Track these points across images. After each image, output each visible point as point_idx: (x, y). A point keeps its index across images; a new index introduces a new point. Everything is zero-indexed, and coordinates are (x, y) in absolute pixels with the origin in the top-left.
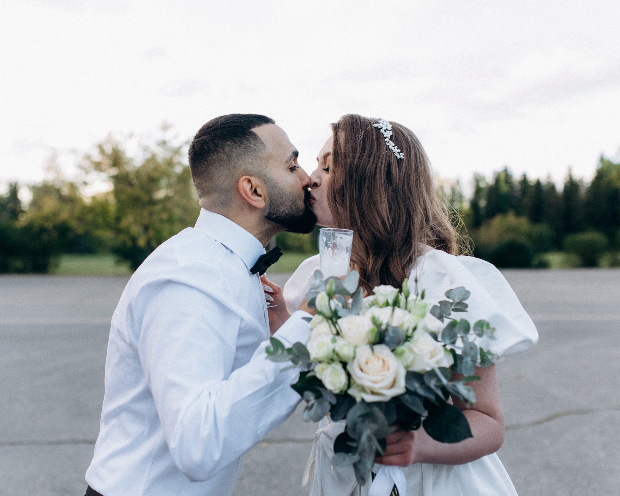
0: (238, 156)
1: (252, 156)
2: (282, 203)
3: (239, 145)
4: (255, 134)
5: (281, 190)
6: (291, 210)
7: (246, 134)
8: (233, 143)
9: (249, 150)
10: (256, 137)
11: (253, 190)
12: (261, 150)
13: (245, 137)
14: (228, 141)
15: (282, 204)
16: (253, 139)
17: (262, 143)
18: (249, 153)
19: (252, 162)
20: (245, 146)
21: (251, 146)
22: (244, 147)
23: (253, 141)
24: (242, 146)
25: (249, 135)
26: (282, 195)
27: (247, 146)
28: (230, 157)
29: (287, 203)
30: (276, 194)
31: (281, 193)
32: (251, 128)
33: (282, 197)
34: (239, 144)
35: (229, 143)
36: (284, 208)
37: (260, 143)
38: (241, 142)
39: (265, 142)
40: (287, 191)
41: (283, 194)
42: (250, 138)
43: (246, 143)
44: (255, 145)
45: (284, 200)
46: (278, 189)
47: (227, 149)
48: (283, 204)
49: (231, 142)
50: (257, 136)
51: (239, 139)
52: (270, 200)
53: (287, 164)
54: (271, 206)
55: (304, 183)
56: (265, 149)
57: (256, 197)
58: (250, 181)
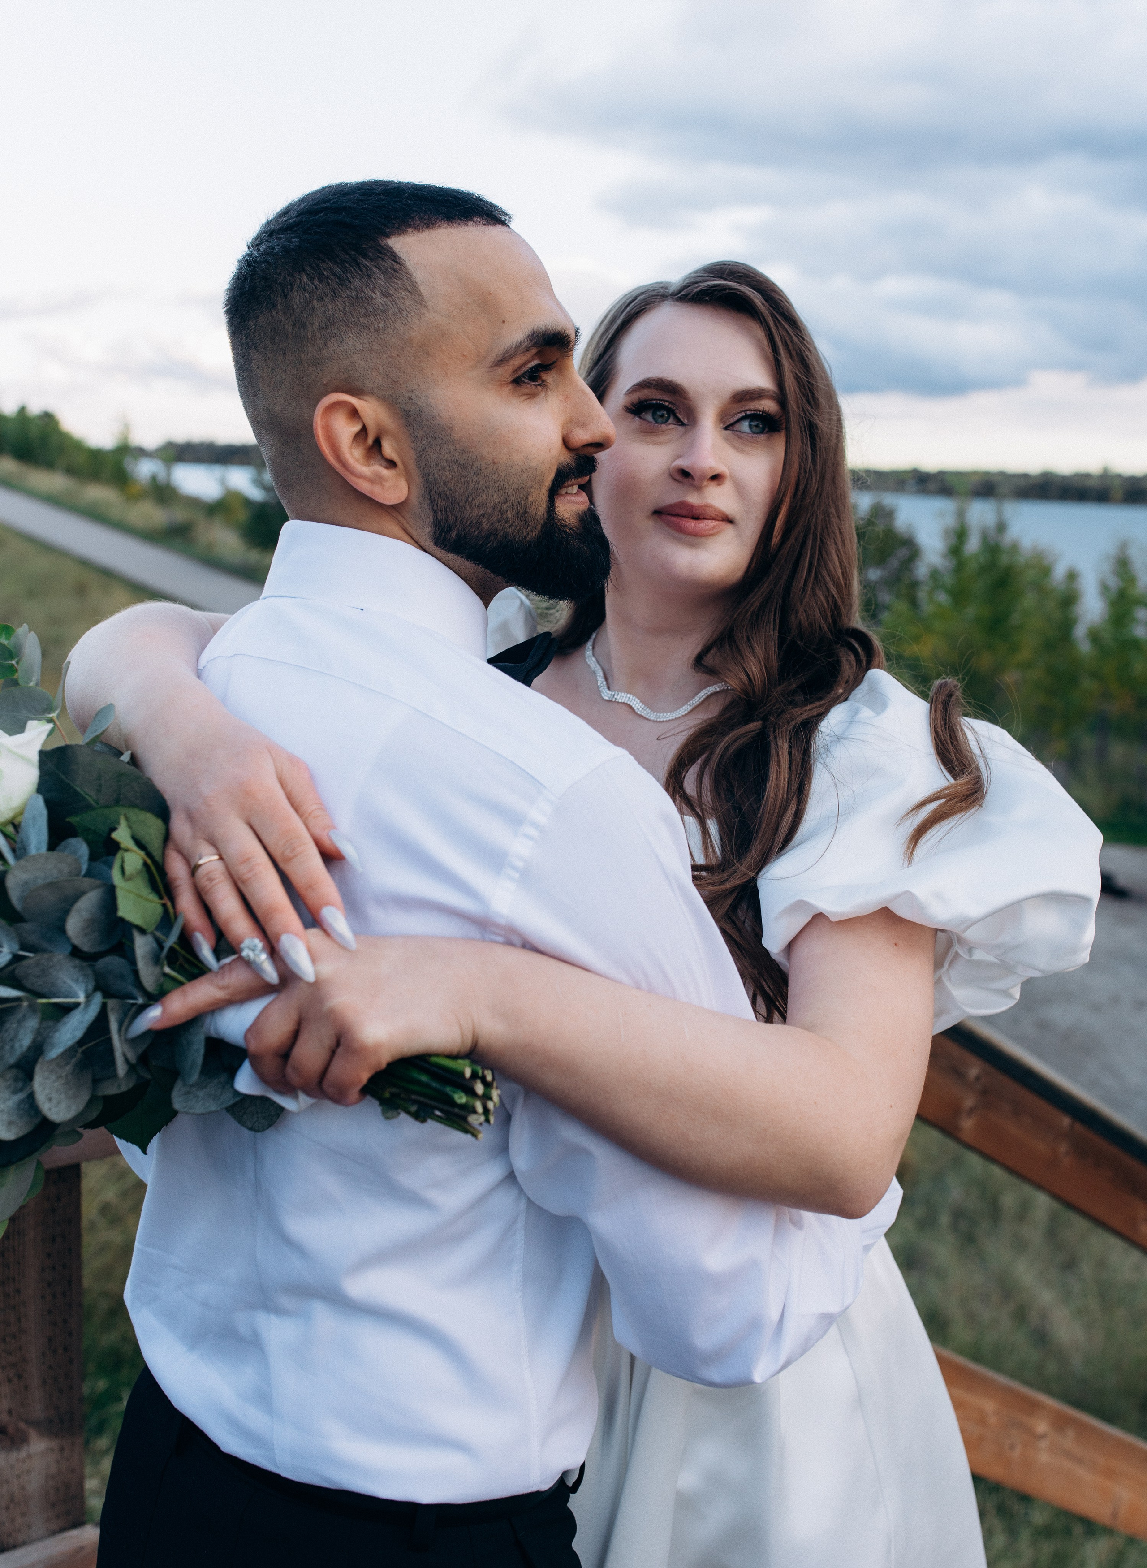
0: (326, 328)
1: (372, 330)
2: (466, 494)
3: (334, 291)
4: (394, 257)
5: (463, 452)
7: (365, 256)
8: (316, 282)
9: (363, 311)
10: (397, 266)
11: (370, 441)
12: (405, 313)
13: (358, 264)
15: (468, 497)
16: (385, 272)
17: (413, 289)
19: (371, 351)
20: (354, 293)
21: (372, 298)
22: (348, 297)
23: (381, 280)
24: (344, 295)
25: (371, 260)
26: (464, 466)
27: (357, 297)
28: (304, 326)
29: (484, 497)
30: (444, 463)
31: (463, 462)
32: (388, 236)
33: (466, 476)
34: (335, 285)
36: (475, 512)
37: (407, 290)
39: (422, 289)
40: (484, 458)
41: (470, 467)
42: (375, 269)
43: (357, 283)
44: (386, 295)
46: (452, 448)
47: (297, 298)
48: (470, 499)
49: (311, 279)
50: (401, 264)
51: (338, 270)
52: (427, 481)
53: (500, 371)
54: (433, 502)
55: (582, 436)
56: (424, 311)
57: (379, 469)
58: (354, 413)
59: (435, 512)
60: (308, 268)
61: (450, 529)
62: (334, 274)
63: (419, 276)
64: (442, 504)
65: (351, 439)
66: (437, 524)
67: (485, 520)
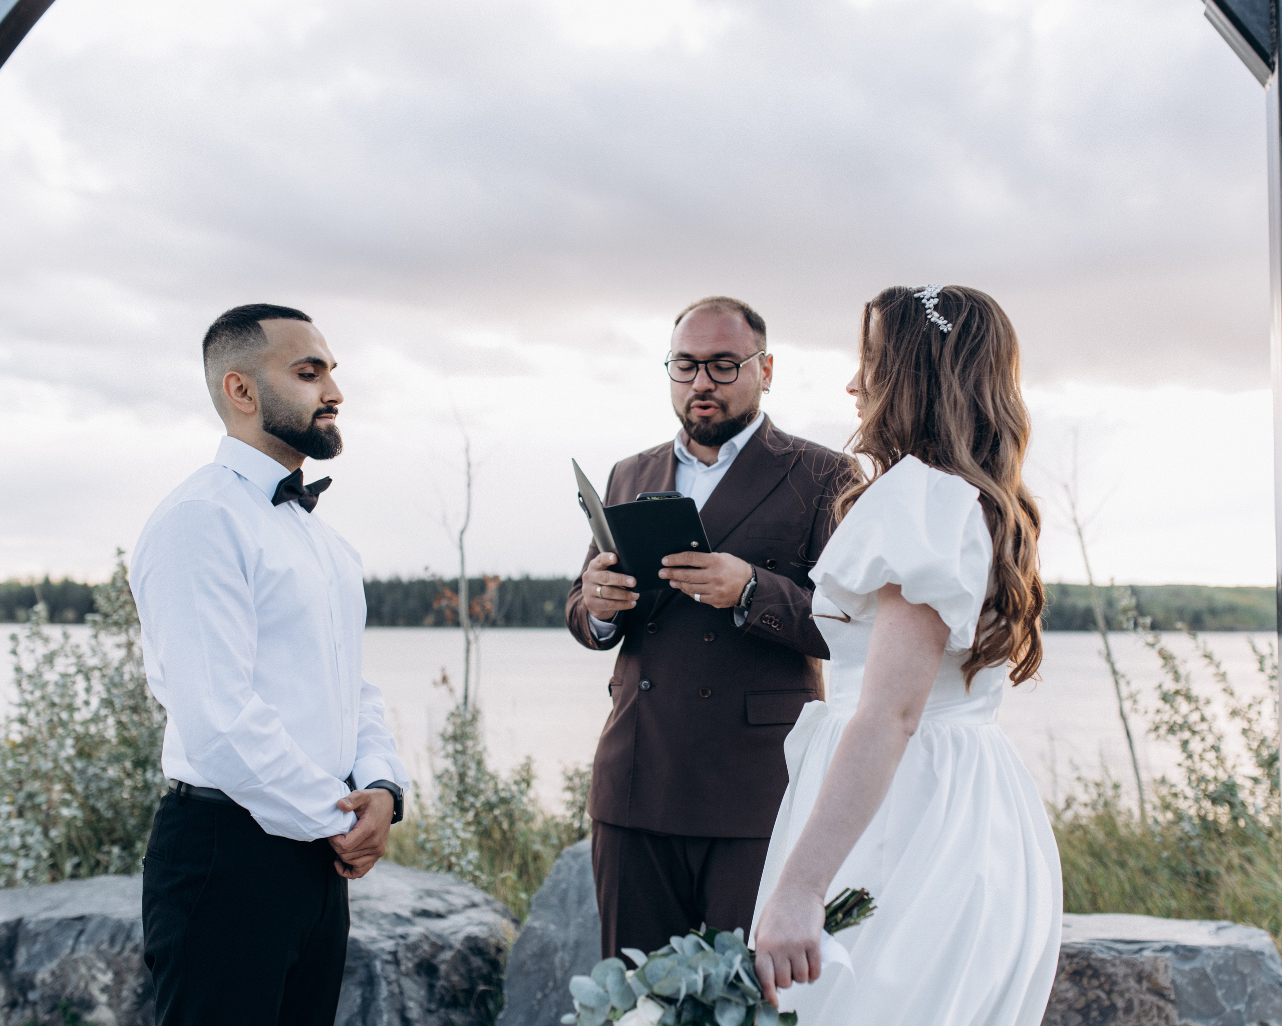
0: (232, 349)
2: (277, 411)
3: (237, 336)
4: (259, 327)
5: (276, 396)
6: (289, 422)
7: (249, 326)
8: (231, 333)
10: (260, 330)
11: (244, 390)
12: (262, 345)
13: (247, 328)
14: (227, 329)
16: (255, 331)
17: (264, 337)
18: (245, 347)
19: (247, 358)
20: (243, 338)
21: (249, 339)
23: (253, 333)
25: (251, 327)
26: (276, 401)
29: (283, 413)
30: (269, 399)
31: (276, 399)
32: (259, 320)
33: (277, 404)
35: (227, 332)
36: (279, 418)
38: (240, 333)
39: (268, 338)
40: (284, 398)
41: (279, 401)
42: (252, 330)
44: (257, 339)
45: (279, 408)
46: (272, 394)
47: (224, 338)
48: (278, 413)
51: (239, 330)
52: (263, 406)
53: (294, 368)
54: (264, 413)
55: (327, 398)
56: (267, 345)
57: (245, 400)
58: (239, 379)
59: (264, 417)
60: (229, 329)
61: (270, 424)
62: (237, 331)
63: (267, 333)
64: (267, 414)
65: (236, 388)
66: (265, 422)
67: (283, 421)
